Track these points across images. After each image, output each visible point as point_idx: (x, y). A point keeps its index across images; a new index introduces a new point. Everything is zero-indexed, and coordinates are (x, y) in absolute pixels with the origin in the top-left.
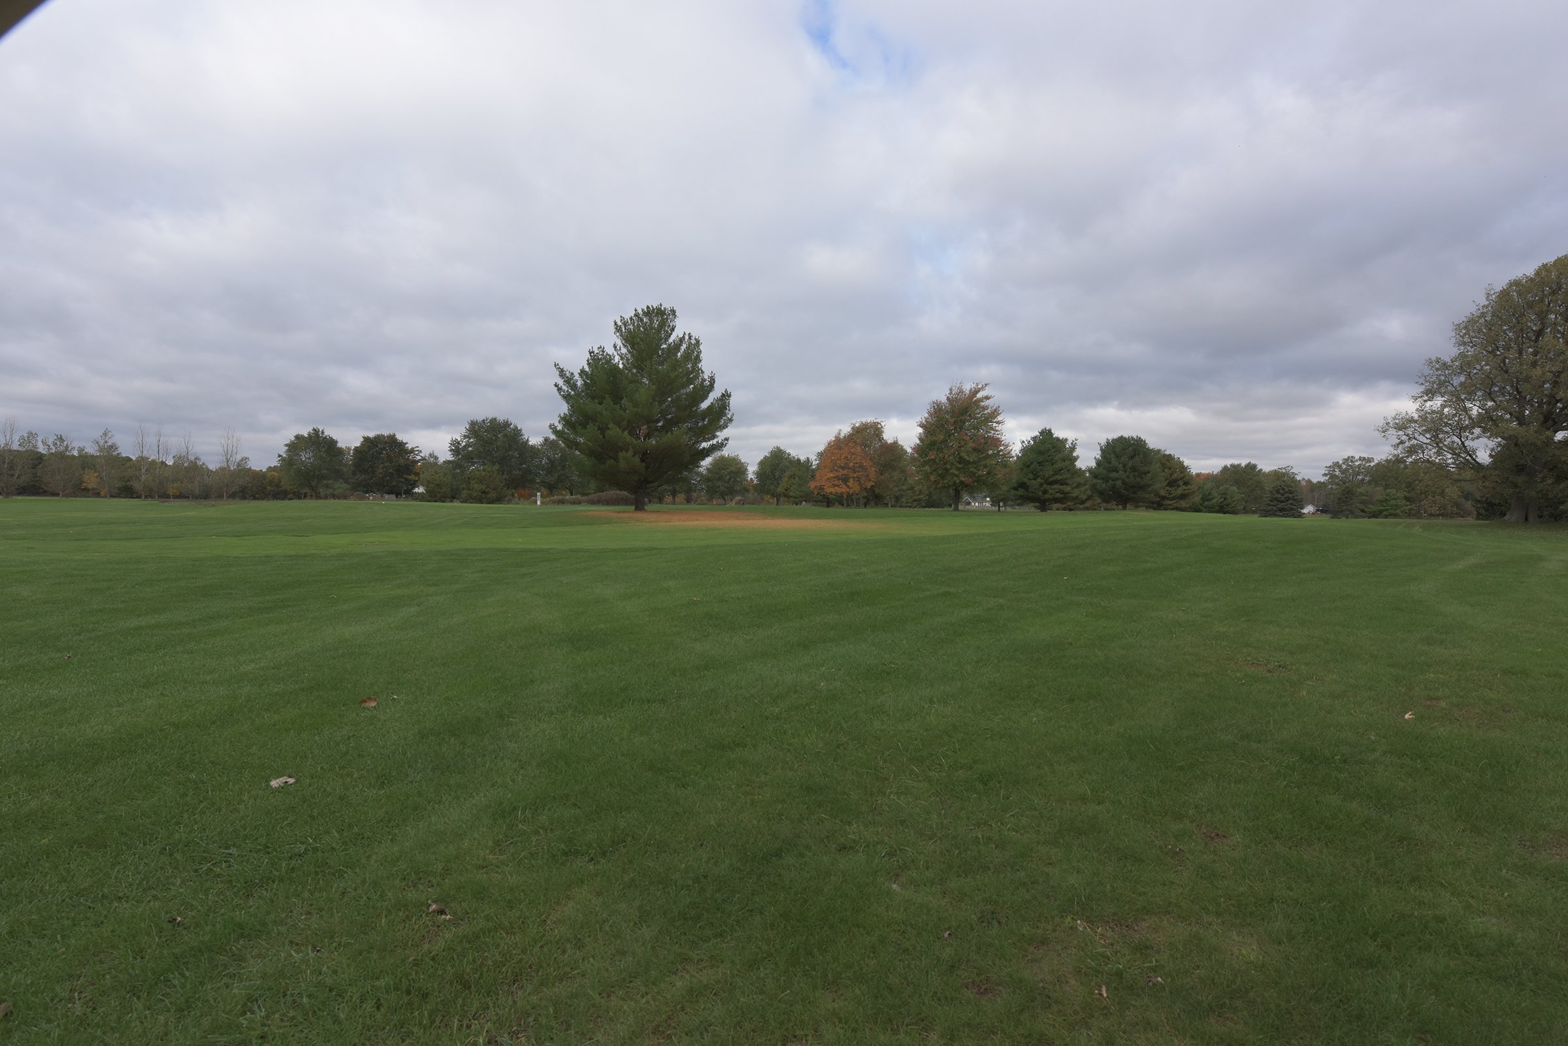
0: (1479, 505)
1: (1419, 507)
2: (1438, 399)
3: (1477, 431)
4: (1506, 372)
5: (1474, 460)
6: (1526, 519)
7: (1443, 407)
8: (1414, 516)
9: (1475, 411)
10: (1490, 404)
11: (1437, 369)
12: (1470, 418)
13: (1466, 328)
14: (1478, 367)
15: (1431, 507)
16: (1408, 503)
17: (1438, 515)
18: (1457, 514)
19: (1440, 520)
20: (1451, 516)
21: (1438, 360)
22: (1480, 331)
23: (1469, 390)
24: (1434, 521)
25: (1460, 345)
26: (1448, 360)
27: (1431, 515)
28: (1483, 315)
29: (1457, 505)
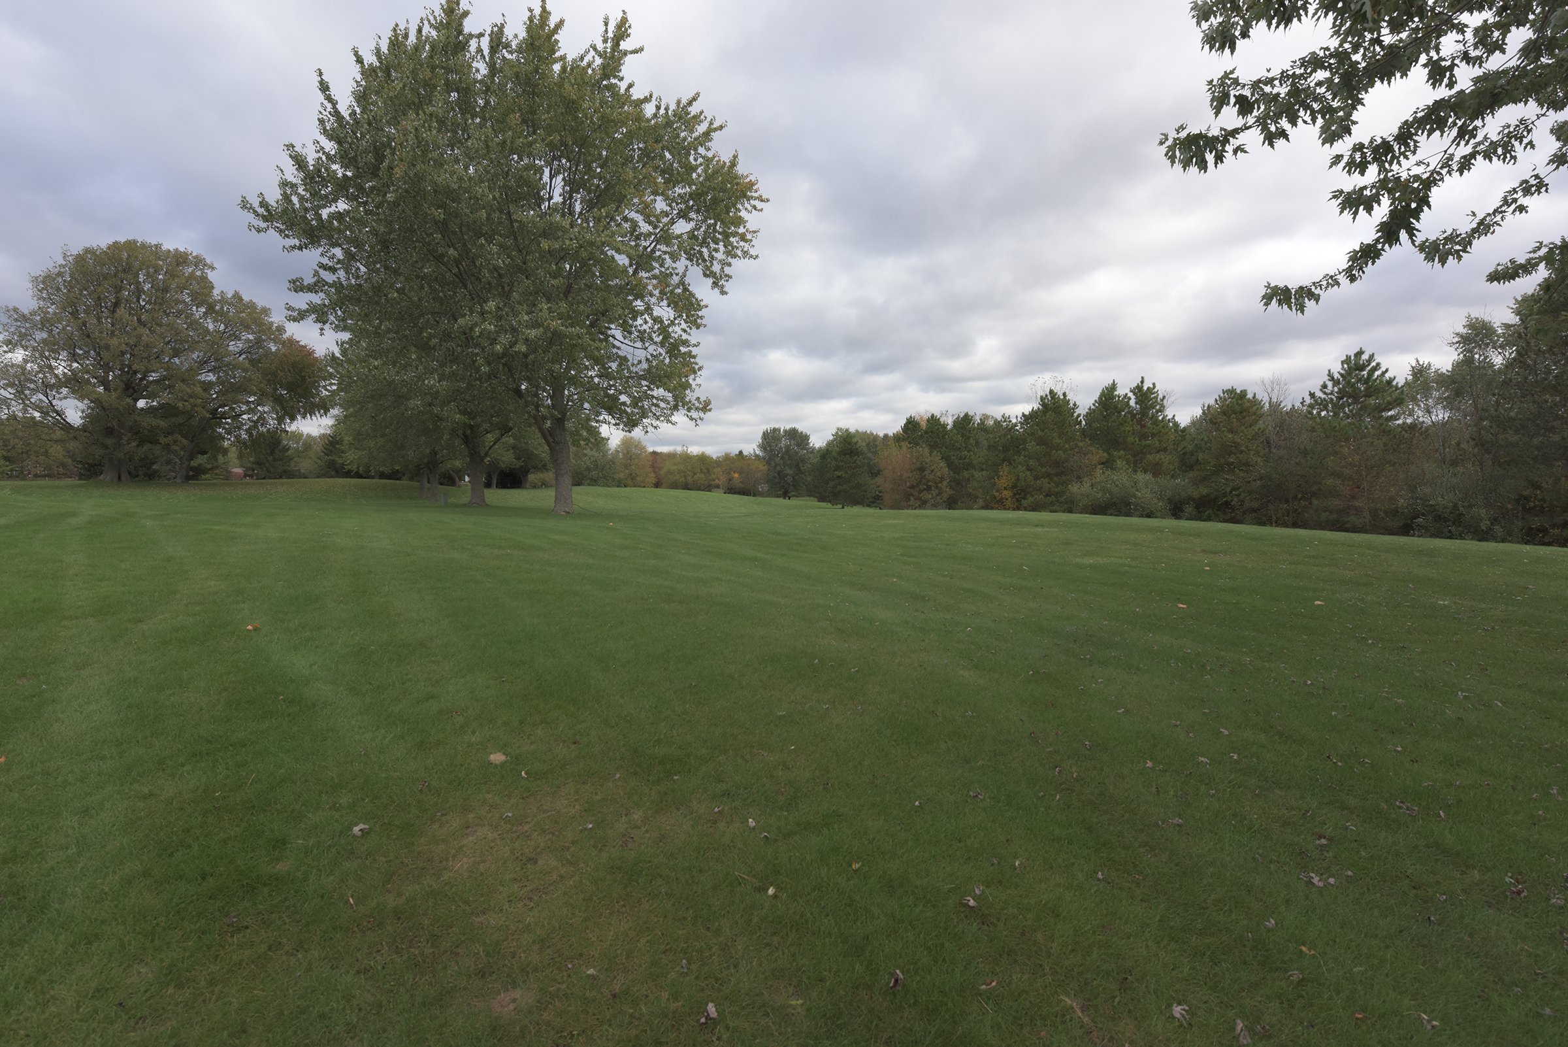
0: (80, 466)
1: (22, 467)
2: (20, 352)
3: (65, 391)
4: (88, 336)
5: (65, 420)
6: (120, 478)
7: (25, 361)
8: (17, 477)
9: (60, 371)
10: (75, 365)
11: (16, 320)
12: (56, 376)
13: (43, 282)
14: (60, 327)
15: (36, 467)
16: (8, 463)
17: (45, 476)
18: (64, 474)
19: (47, 482)
20: (59, 476)
21: (16, 310)
22: (58, 289)
23: (52, 347)
24: (39, 482)
25: (39, 299)
26: (26, 312)
27: (36, 476)
28: (60, 274)
29: (64, 465)
